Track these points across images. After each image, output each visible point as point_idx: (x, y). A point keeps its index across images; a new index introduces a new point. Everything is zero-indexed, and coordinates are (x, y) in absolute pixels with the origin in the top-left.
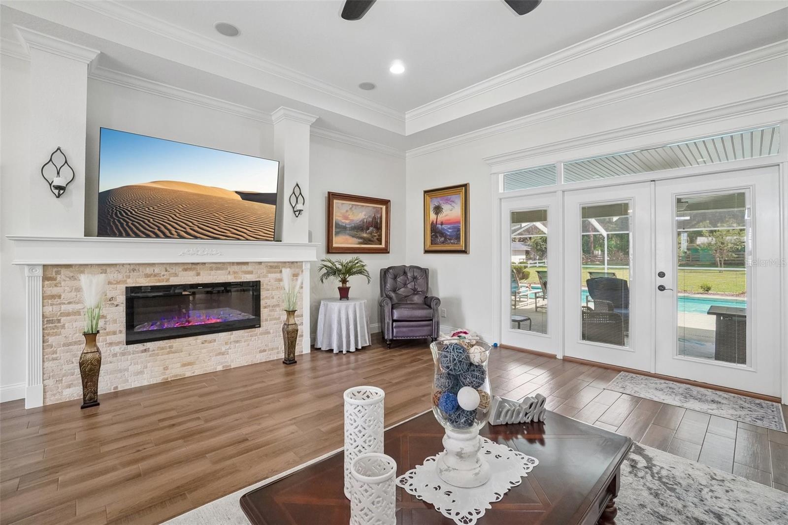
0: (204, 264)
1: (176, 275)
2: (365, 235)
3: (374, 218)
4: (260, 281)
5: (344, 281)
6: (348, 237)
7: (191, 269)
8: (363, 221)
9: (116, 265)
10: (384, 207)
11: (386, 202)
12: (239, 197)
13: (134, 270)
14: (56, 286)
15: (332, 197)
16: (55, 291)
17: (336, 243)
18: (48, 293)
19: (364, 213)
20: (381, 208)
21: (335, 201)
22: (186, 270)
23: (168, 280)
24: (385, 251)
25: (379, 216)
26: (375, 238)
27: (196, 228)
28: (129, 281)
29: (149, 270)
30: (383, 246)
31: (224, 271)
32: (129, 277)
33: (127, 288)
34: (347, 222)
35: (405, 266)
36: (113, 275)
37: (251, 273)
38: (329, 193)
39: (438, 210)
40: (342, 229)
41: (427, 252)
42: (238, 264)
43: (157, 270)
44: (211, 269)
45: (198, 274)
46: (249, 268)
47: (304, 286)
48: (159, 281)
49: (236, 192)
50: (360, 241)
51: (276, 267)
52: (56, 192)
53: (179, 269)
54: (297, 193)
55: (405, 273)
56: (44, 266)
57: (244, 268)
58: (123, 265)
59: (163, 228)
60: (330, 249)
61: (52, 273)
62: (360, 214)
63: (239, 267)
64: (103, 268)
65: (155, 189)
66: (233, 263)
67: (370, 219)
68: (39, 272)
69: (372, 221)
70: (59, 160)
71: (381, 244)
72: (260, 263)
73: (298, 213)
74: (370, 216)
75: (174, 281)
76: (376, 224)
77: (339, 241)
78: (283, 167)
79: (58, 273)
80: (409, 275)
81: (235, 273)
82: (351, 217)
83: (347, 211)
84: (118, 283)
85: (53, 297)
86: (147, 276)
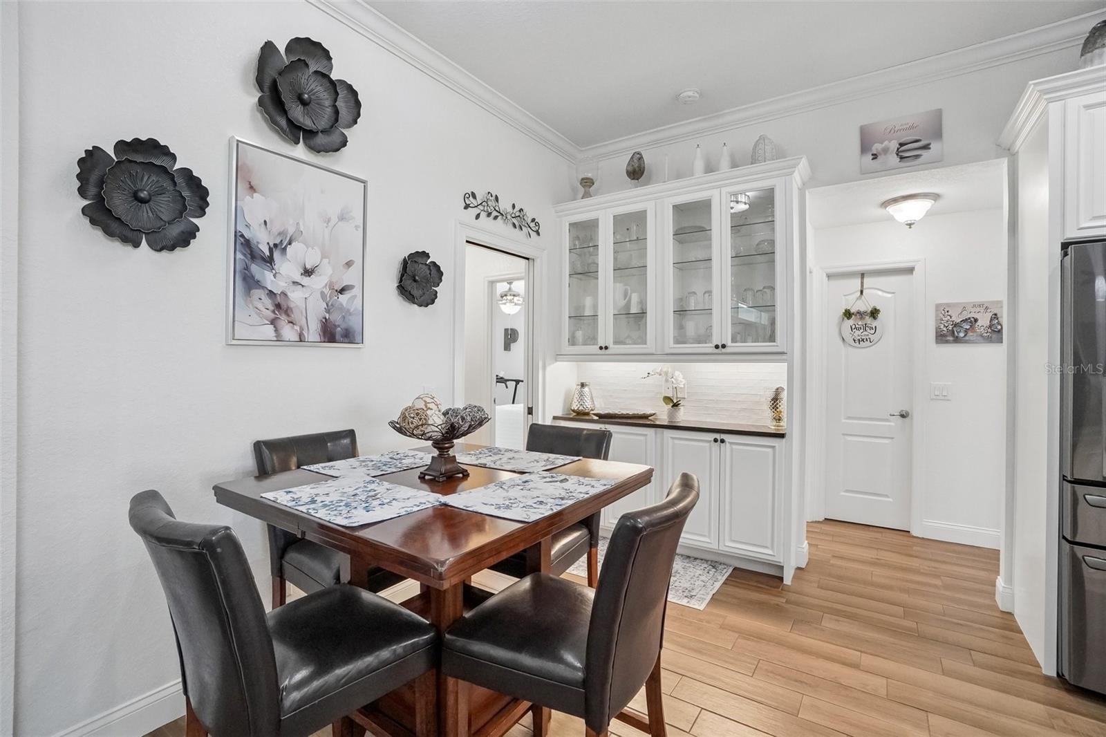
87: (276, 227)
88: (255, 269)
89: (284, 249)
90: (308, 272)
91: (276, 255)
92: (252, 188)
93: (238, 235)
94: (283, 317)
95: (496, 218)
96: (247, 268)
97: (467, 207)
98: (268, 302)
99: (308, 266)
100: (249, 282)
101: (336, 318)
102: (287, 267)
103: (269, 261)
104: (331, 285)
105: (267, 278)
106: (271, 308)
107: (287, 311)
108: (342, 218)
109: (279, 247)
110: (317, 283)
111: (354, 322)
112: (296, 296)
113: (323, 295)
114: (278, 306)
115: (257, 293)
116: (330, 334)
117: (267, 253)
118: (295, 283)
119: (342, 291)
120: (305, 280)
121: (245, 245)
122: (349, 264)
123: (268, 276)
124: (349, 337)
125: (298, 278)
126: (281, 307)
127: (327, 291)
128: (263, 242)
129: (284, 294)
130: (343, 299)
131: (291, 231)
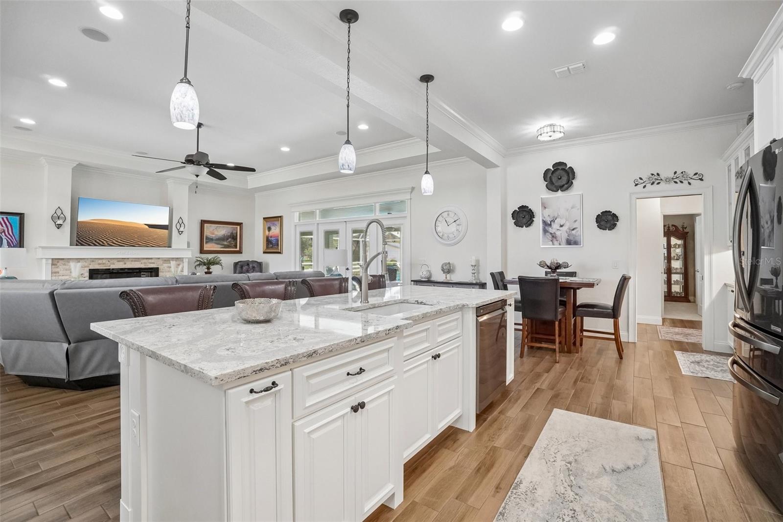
0: (128, 258)
1: (114, 264)
2: (225, 243)
3: (232, 233)
4: (158, 268)
5: (208, 268)
6: (214, 244)
7: (121, 261)
8: (224, 235)
9: (84, 259)
10: (239, 227)
11: (240, 224)
12: (147, 227)
13: (93, 261)
14: (57, 268)
15: (203, 222)
16: (57, 270)
17: (206, 248)
18: (54, 271)
19: (224, 231)
20: (237, 228)
21: (205, 225)
22: (118, 261)
23: (110, 266)
24: (240, 252)
25: (235, 232)
26: (233, 245)
27: (119, 241)
28: (90, 266)
29: (100, 261)
30: (238, 249)
31: (138, 263)
32: (90, 264)
33: (90, 270)
34: (214, 236)
35: (249, 261)
36: (83, 263)
37: (154, 263)
38: (202, 220)
39: (269, 229)
40: (209, 240)
41: (264, 253)
42: (147, 259)
43: (104, 261)
44: (132, 261)
45: (125, 264)
46: (153, 261)
47: (184, 270)
48: (105, 267)
50: (223, 246)
51: (167, 260)
52: (57, 226)
53: (115, 261)
54: (181, 222)
55: (248, 264)
56: (52, 259)
57: (150, 261)
58: (88, 259)
59: (98, 241)
60: (202, 251)
61: (55, 262)
62: (222, 231)
63: (147, 260)
64: (78, 260)
66: (144, 258)
67: (229, 234)
68: (50, 261)
69: (231, 235)
70: (59, 212)
71: (236, 248)
72: (159, 258)
73: (180, 233)
74: (228, 233)
75: (112, 267)
76: (233, 237)
77: (207, 247)
78: (172, 209)
79: (58, 262)
80: (251, 266)
81: (144, 263)
82: (216, 233)
83: (214, 230)
84: (85, 267)
85: (55, 273)
86: (99, 264)
87: (552, 216)
88: (547, 228)
89: (554, 221)
90: (561, 226)
91: (552, 223)
92: (545, 208)
93: (543, 220)
94: (555, 239)
95: (658, 183)
96: (545, 228)
97: (636, 185)
98: (550, 236)
99: (561, 224)
100: (545, 231)
101: (571, 238)
102: (555, 226)
103: (550, 225)
104: (569, 229)
105: (550, 230)
106: (551, 237)
107: (556, 238)
108: (572, 208)
109: (553, 221)
110: (565, 228)
111: (577, 239)
112: (558, 233)
113: (567, 232)
114: (553, 236)
115: (547, 234)
116: (569, 242)
117: (550, 223)
118: (558, 230)
119: (573, 230)
120: (561, 228)
121: (544, 222)
122: (575, 221)
123: (550, 229)
124: (576, 243)
125: (559, 228)
126: (554, 236)
127: (568, 230)
128: (548, 220)
129: (555, 233)
130: (573, 232)
131: (556, 216)
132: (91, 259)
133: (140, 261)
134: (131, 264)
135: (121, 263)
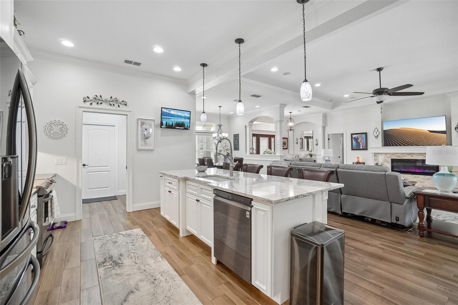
0: (414, 153)
1: (405, 156)
7: (410, 155)
9: (388, 153)
12: (429, 132)
13: (393, 154)
14: (376, 157)
16: (377, 158)
22: (408, 155)
23: (402, 157)
28: (392, 157)
29: (397, 155)
31: (422, 156)
32: (392, 156)
33: (391, 159)
36: (388, 156)
43: (399, 155)
44: (417, 155)
45: (412, 156)
48: (400, 158)
49: (428, 131)
52: (376, 137)
56: (374, 153)
58: (390, 153)
61: (376, 155)
64: (386, 154)
65: (400, 130)
68: (373, 154)
70: (376, 130)
75: (404, 158)
78: (449, 118)
79: (377, 155)
84: (389, 158)
85: (376, 160)
86: (397, 156)
132: (392, 153)
133: (423, 155)
134: (417, 157)
135: (410, 156)
